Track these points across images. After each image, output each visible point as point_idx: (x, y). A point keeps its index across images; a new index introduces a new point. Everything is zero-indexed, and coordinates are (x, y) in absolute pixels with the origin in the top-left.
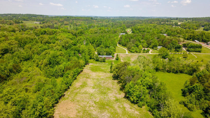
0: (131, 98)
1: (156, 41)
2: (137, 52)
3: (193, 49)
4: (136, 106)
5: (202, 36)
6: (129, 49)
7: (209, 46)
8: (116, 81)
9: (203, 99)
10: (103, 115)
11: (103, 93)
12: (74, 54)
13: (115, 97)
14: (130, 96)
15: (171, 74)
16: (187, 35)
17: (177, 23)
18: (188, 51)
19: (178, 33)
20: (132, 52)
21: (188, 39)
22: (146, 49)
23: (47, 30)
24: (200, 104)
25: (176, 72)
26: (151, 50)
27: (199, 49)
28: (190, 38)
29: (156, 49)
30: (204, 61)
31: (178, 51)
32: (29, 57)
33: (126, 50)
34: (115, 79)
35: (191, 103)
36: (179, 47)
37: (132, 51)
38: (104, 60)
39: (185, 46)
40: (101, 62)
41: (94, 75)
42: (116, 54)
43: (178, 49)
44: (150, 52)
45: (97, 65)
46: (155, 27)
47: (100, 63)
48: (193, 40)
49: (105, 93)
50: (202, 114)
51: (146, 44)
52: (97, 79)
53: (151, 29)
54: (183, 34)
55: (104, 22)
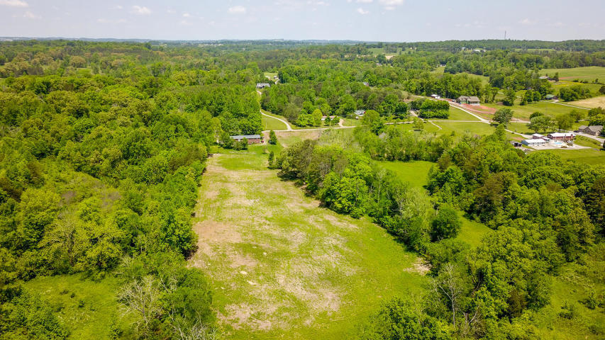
0: (336, 203)
1: (351, 99)
2: (311, 126)
3: (431, 113)
4: (348, 217)
5: (446, 83)
6: (292, 120)
7: (461, 105)
8: (290, 183)
9: (464, 191)
10: (293, 234)
11: (271, 204)
12: (176, 131)
13: (302, 207)
14: (333, 200)
15: (397, 163)
16: (413, 81)
17: (384, 57)
18: (422, 116)
19: (392, 79)
20: (301, 126)
21: (416, 92)
22: (332, 117)
23: (52, 81)
24: (459, 201)
25: (407, 159)
26: (342, 120)
27: (444, 112)
28: (422, 91)
29: (350, 118)
30: (456, 134)
31: (402, 118)
33: (285, 122)
34: (286, 180)
35: (445, 201)
36: (403, 110)
37: (301, 123)
38: (244, 145)
39: (415, 106)
40: (238, 149)
41: (235, 175)
42: (266, 133)
43: (401, 111)
44: (340, 124)
45: (232, 156)
46: (333, 66)
47: (237, 152)
48: (429, 95)
49: (277, 204)
50: (464, 216)
51: (329, 107)
52: (248, 183)
53: (327, 72)
54: (405, 82)
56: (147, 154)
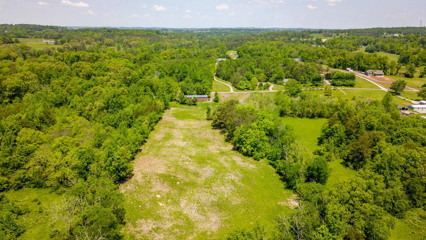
0: (243, 148)
1: (281, 70)
2: (248, 89)
3: (341, 82)
4: (251, 159)
5: (359, 60)
6: (235, 85)
7: (368, 77)
8: (218, 131)
9: (344, 144)
10: (204, 169)
11: (198, 146)
12: (145, 91)
13: (219, 149)
14: (241, 146)
15: (305, 120)
16: (333, 59)
17: (320, 40)
18: (334, 85)
19: (319, 56)
20: (240, 89)
21: (335, 67)
22: (264, 84)
24: (340, 151)
25: (313, 117)
26: (272, 86)
27: (351, 82)
28: (339, 65)
29: (280, 84)
30: (356, 98)
31: (316, 86)
32: (62, 100)
33: (230, 86)
34: (215, 129)
35: (328, 150)
36: (319, 79)
37: (241, 87)
38: (195, 102)
39: (328, 77)
40: (189, 105)
41: (181, 123)
42: (213, 94)
43: (317, 81)
44: (270, 88)
45: (184, 110)
46: (279, 46)
47: (188, 107)
48: (344, 68)
49: (203, 146)
50: (342, 163)
51: (264, 76)
52: (188, 129)
53: (272, 50)
54: (328, 58)
55: (182, 39)
56: (121, 107)
